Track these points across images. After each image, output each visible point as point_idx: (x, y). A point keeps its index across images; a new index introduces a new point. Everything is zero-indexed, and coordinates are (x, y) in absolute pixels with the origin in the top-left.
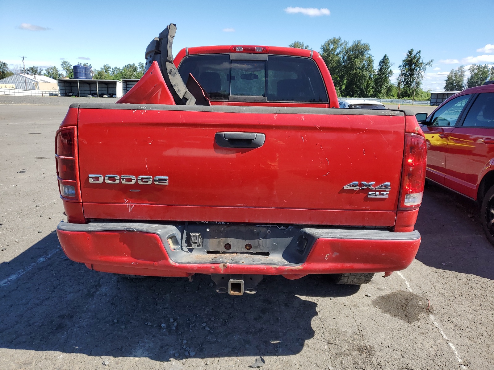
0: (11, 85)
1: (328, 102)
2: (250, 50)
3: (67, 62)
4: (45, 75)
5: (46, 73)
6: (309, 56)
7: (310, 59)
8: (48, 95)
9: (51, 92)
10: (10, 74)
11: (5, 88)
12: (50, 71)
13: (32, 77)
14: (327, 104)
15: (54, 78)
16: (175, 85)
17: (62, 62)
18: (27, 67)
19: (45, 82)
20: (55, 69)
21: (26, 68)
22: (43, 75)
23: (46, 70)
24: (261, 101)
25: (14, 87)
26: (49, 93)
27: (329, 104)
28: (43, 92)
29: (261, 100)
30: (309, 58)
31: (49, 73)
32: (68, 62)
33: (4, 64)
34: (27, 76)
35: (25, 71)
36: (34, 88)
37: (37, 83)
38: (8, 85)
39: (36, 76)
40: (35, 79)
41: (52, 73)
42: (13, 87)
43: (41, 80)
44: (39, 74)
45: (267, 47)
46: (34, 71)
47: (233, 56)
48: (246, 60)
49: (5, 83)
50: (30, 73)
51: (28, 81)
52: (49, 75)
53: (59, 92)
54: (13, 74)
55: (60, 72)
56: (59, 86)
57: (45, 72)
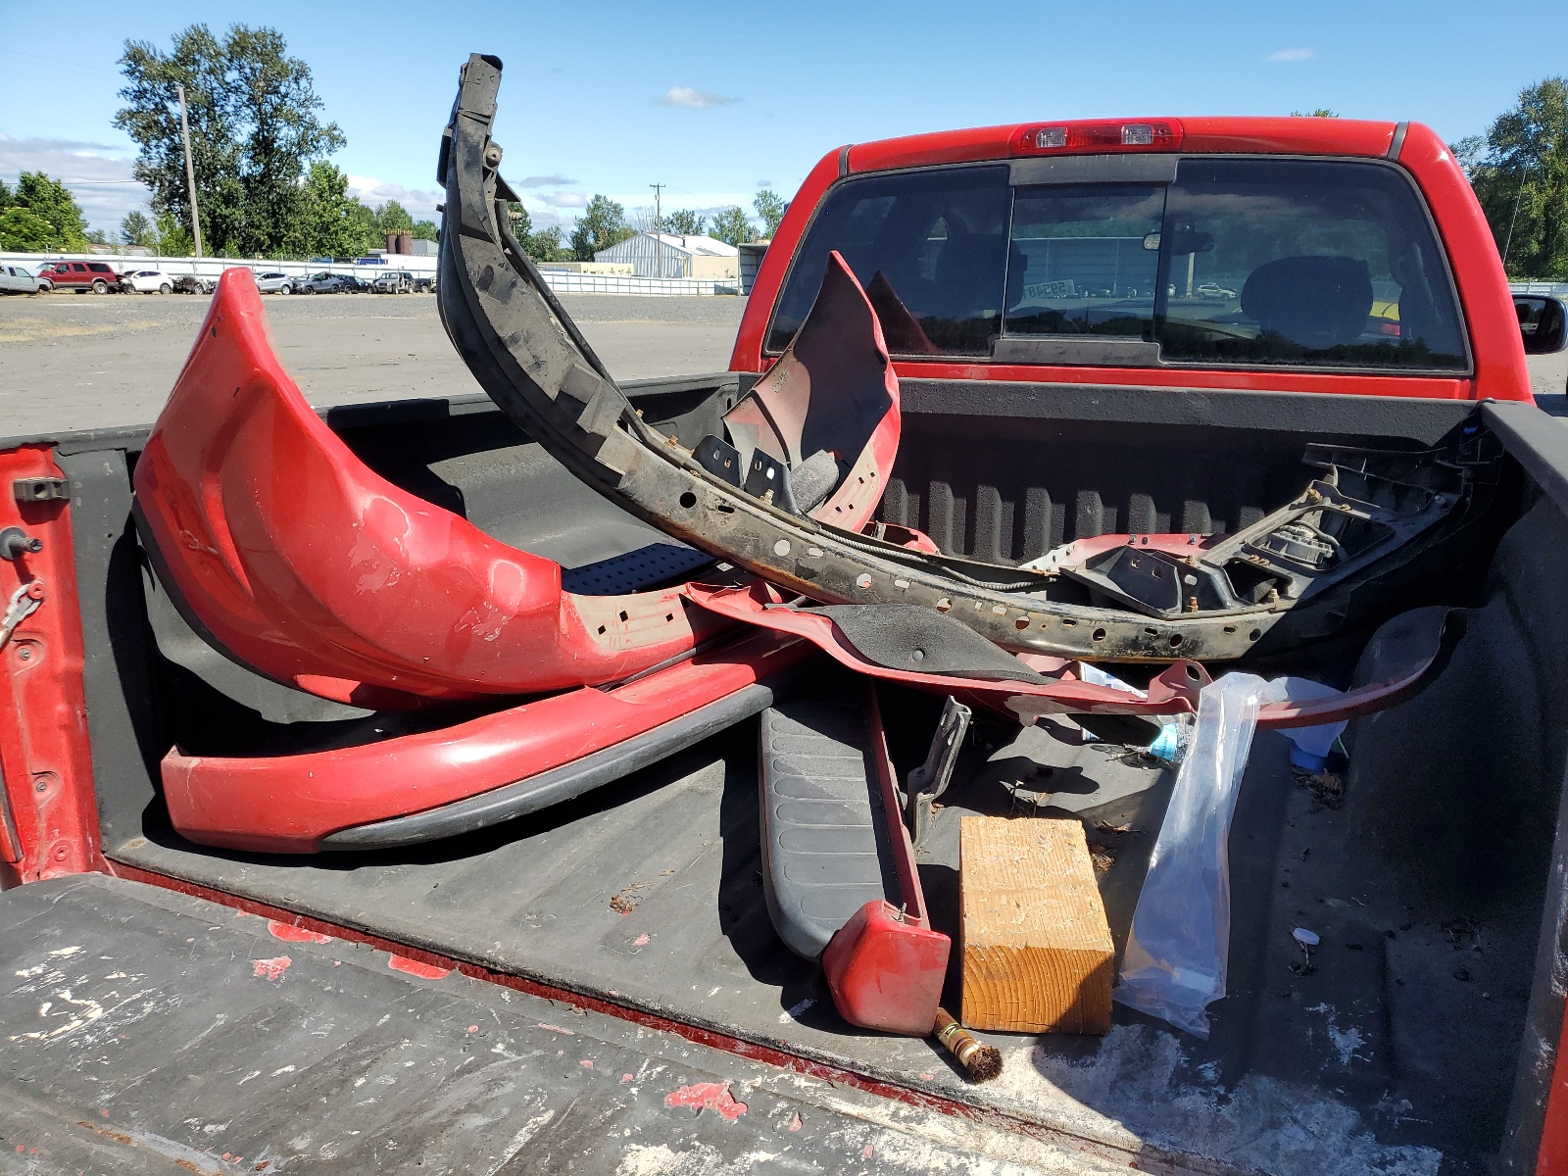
0: (625, 267)
1: (1466, 368)
2: (1100, 138)
3: (771, 195)
4: (712, 235)
5: (714, 227)
6: (1382, 150)
7: (1388, 164)
8: (712, 291)
9: (721, 284)
10: (628, 234)
11: (610, 275)
12: (725, 222)
13: (676, 242)
14: (1462, 378)
15: (734, 244)
16: (514, 339)
17: (759, 195)
18: (666, 214)
19: (709, 253)
20: (737, 214)
21: (665, 218)
22: (707, 234)
23: (715, 219)
24: (1130, 363)
25: (632, 270)
26: (716, 287)
27: (1474, 378)
28: (702, 285)
29: (1137, 358)
30: (1381, 162)
31: (722, 226)
32: (774, 193)
33: (616, 207)
34: (664, 238)
35: (662, 225)
36: (678, 275)
37: (688, 257)
38: (617, 267)
39: (688, 238)
40: (684, 245)
41: (731, 229)
42: (629, 272)
43: (698, 249)
44: (697, 232)
45: (1178, 121)
46: (685, 224)
47: (1024, 171)
48: (1075, 185)
49: (612, 259)
50: (674, 230)
51: (666, 252)
52: (722, 234)
53: (741, 284)
54: (635, 233)
55: (750, 224)
56: (742, 265)
57: (713, 225)
